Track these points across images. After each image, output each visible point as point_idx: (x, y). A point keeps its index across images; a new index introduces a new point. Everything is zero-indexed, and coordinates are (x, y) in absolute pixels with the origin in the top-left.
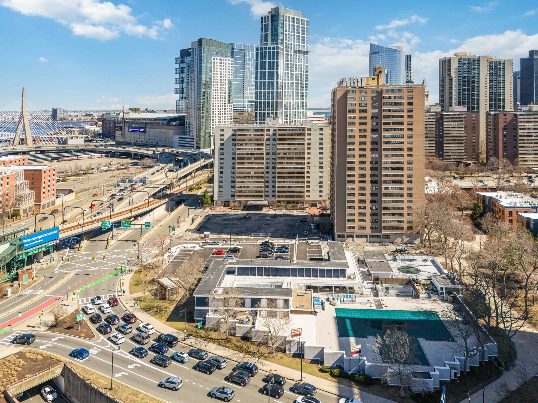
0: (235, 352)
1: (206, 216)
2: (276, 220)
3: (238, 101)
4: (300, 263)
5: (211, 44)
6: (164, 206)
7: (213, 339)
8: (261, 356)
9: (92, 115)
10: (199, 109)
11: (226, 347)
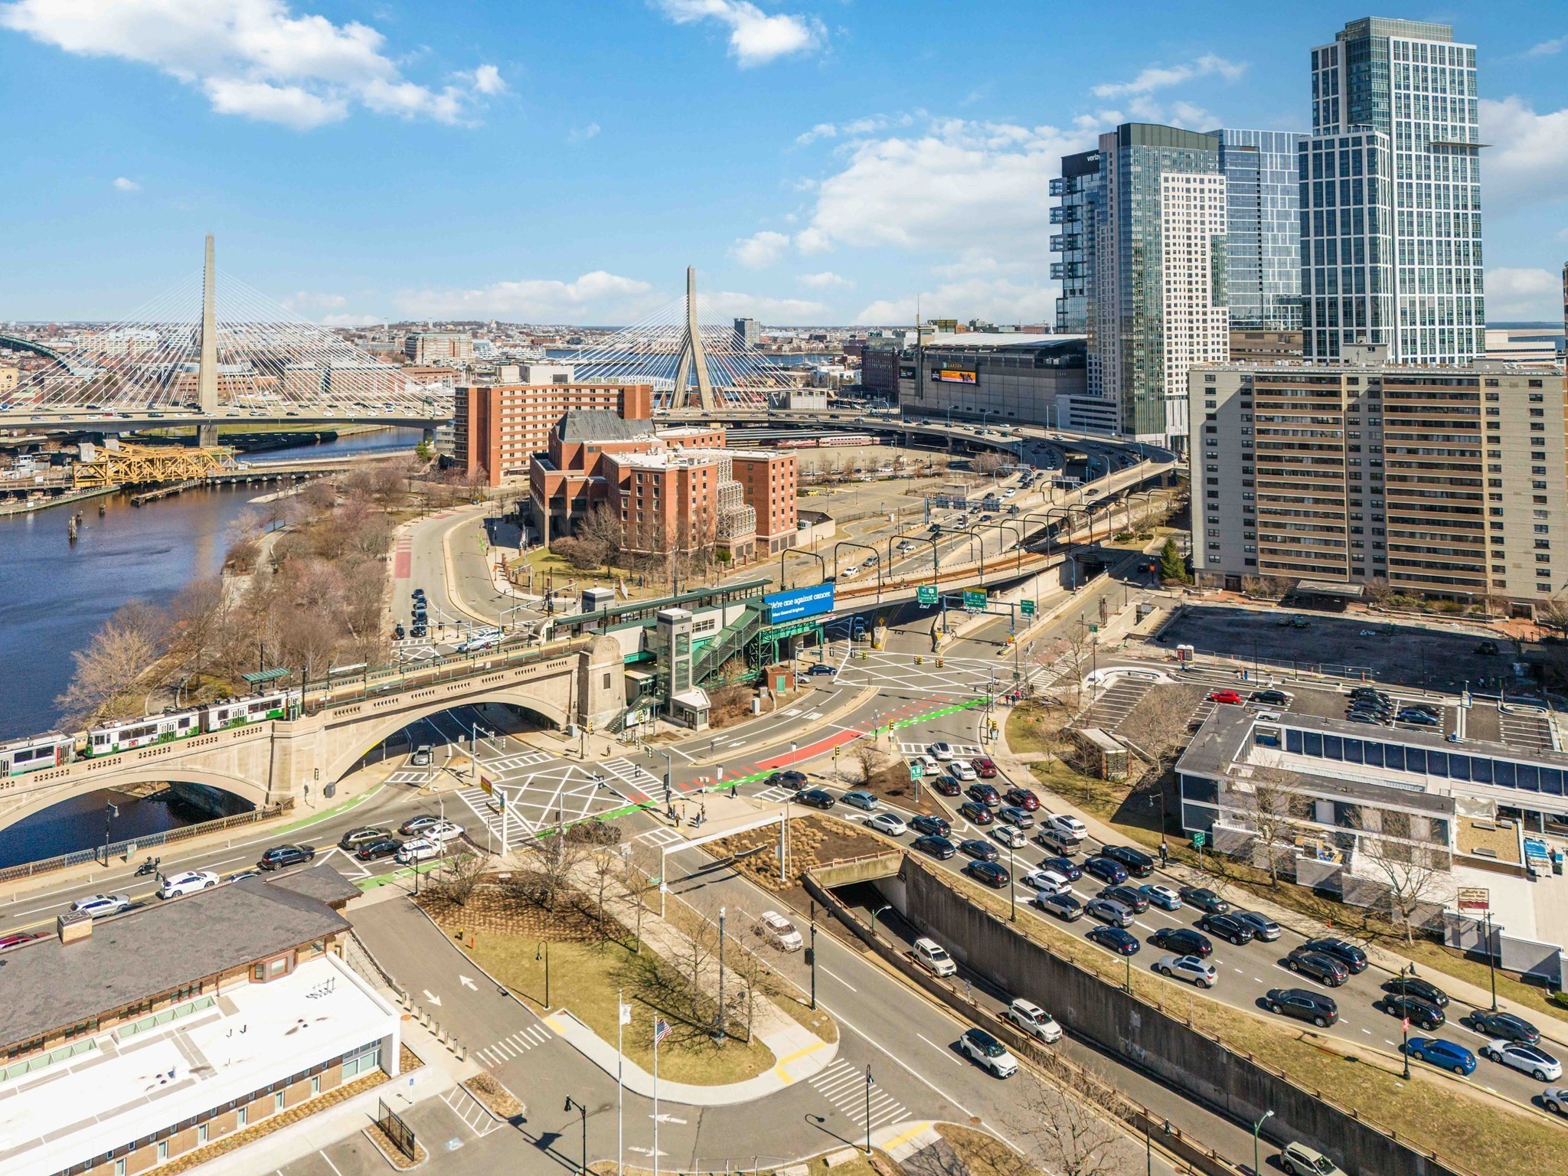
0: (1300, 916)
1: (1176, 608)
2: (1393, 641)
3: (1245, 300)
4: (1477, 746)
5: (1156, 137)
6: (1055, 573)
7: (1235, 879)
8: (1375, 936)
9: (825, 337)
10: (1127, 323)
11: (1275, 901)
